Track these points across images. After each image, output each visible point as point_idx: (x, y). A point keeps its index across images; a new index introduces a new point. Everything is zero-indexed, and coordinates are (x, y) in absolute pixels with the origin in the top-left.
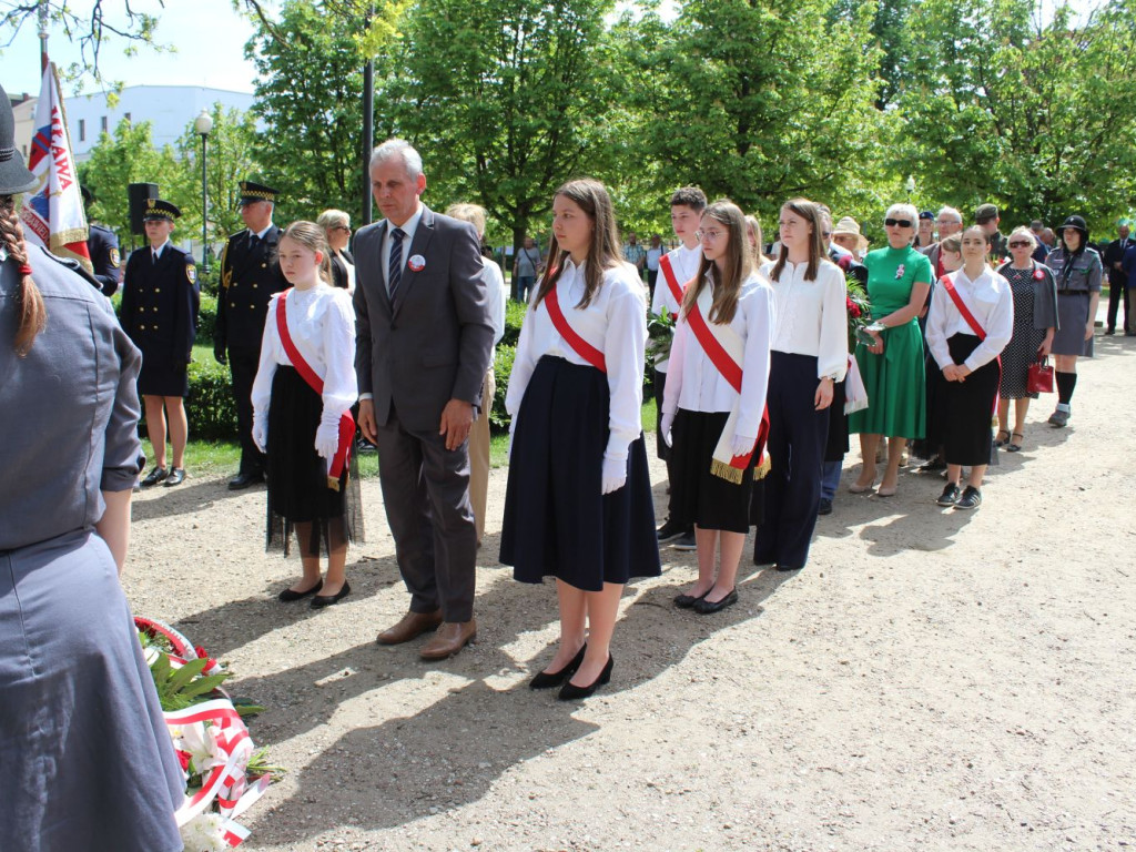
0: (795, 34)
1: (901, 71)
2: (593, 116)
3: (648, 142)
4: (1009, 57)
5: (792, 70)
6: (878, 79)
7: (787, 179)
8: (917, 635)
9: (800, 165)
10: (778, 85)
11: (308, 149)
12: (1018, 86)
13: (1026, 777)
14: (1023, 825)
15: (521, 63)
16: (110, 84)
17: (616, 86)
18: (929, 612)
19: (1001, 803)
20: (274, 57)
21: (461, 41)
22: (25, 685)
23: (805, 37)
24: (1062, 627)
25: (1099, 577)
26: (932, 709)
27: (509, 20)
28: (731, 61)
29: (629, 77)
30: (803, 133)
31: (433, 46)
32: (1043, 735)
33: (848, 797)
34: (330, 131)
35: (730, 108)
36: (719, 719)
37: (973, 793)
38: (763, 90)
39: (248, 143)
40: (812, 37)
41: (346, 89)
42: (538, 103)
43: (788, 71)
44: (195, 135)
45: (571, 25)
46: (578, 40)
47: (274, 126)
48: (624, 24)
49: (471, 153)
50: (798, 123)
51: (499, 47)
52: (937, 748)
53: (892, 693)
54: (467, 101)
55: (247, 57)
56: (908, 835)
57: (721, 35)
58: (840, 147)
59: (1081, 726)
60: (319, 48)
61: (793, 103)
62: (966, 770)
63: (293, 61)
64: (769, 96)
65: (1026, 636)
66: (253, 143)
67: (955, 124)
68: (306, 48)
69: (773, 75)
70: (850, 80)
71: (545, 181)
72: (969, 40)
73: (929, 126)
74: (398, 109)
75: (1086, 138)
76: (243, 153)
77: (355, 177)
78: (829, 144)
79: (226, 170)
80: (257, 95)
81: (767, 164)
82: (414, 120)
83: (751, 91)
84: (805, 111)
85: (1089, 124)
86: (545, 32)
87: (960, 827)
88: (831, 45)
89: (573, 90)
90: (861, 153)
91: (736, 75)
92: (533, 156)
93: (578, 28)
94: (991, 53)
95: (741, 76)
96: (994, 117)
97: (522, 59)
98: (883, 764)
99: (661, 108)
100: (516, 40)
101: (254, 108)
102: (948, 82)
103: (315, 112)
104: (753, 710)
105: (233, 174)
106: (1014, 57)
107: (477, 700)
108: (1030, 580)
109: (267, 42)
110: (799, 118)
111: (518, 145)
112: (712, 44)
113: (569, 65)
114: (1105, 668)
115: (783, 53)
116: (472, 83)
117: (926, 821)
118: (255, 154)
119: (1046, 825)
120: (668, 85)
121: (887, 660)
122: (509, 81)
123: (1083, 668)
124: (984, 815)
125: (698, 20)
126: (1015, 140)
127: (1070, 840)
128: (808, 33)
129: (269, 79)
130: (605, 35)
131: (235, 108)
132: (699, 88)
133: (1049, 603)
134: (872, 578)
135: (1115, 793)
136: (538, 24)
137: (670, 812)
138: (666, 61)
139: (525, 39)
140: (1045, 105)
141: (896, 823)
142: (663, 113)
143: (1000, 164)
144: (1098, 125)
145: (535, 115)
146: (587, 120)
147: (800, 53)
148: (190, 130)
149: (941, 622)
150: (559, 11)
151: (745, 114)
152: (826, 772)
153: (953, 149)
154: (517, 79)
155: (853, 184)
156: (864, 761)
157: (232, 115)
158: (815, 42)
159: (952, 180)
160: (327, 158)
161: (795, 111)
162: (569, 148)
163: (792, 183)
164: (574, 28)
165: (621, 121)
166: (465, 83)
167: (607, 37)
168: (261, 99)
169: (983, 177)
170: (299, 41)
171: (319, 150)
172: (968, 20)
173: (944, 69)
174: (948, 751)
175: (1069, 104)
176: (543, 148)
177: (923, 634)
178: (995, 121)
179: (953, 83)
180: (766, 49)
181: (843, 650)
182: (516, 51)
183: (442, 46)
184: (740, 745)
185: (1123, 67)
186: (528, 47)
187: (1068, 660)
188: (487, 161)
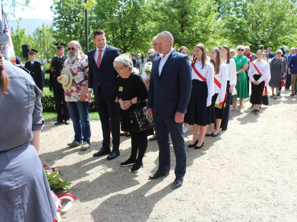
0: (195, 1)
1: (222, 10)
2: (143, 24)
3: (158, 30)
4: (251, 6)
6: (217, 13)
7: (194, 39)
9: (198, 35)
10: (191, 15)
11: (68, 34)
12: (254, 14)
13: (273, 192)
14: (274, 205)
15: (124, 11)
16: (18, 18)
17: (149, 16)
18: (242, 151)
19: (268, 199)
20: (58, 10)
21: (108, 5)
22: (13, 190)
23: (198, 2)
24: (276, 153)
25: (284, 140)
26: (246, 176)
28: (179, 9)
29: (152, 13)
30: (198, 27)
31: (100, 6)
32: (276, 181)
33: (228, 200)
34: (73, 30)
35: (179, 21)
36: (192, 181)
37: (260, 197)
38: (187, 16)
41: (77, 18)
42: (128, 21)
43: (194, 11)
44: (38, 31)
46: (138, 4)
47: (58, 28)
49: (111, 34)
50: (197, 25)
51: (117, 6)
52: (249, 186)
53: (236, 172)
54: (109, 21)
55: (51, 10)
56: (245, 209)
58: (208, 30)
59: (285, 179)
60: (70, 8)
61: (195, 19)
62: (258, 191)
63: (63, 11)
64: (189, 18)
65: (268, 156)
66: (53, 33)
67: (238, 24)
68: (66, 8)
69: (190, 12)
70: (210, 13)
71: (131, 41)
72: (240, 2)
73: (231, 24)
74: (91, 23)
75: (271, 27)
76: (50, 36)
78: (205, 30)
79: (46, 41)
80: (54, 21)
81: (189, 35)
82: (96, 26)
83: (184, 16)
84: (198, 21)
85: (272, 23)
86: (130, 2)
87: (258, 206)
88: (205, 4)
89: (137, 17)
90: (213, 32)
91: (180, 12)
92: (127, 35)
94: (246, 5)
95: (182, 13)
98: (236, 191)
99: (161, 22)
100: (122, 4)
101: (53, 24)
102: (235, 13)
103: (69, 25)
104: (201, 178)
105: (48, 42)
106: (253, 6)
107: (128, 179)
108: (267, 141)
109: (56, 6)
110: (197, 23)
111: (123, 32)
112: (174, 4)
113: (136, 11)
114: (289, 163)
115: (192, 6)
116: (111, 16)
117: (249, 205)
118: (54, 36)
119: (280, 205)
120: (162, 15)
121: (233, 163)
122: (120, 15)
123: (283, 163)
124: (264, 203)
126: (252, 28)
127: (286, 208)
129: (58, 15)
130: (145, 3)
131: (48, 24)
132: (171, 16)
133: (272, 147)
134: (226, 142)
135: (296, 195)
137: (183, 206)
138: (162, 9)
139: (124, 4)
140: (260, 18)
141: (241, 206)
143: (249, 34)
144: (274, 23)
145: (127, 24)
146: (141, 25)
147: (197, 6)
148: (36, 30)
149: (246, 153)
151: (183, 22)
152: (222, 193)
153: (237, 30)
154: (122, 15)
155: (211, 40)
156: (231, 190)
157: (47, 26)
158: (200, 3)
159: (237, 38)
161: (196, 21)
162: (137, 32)
164: (137, 1)
165: (150, 25)
166: (109, 16)
168: (55, 22)
169: (245, 37)
170: (64, 6)
171: (71, 35)
173: (234, 10)
174: (252, 186)
175: (267, 18)
176: (130, 33)
177: (241, 156)
178: (247, 23)
179: (237, 13)
180: (188, 6)
181: (222, 161)
182: (122, 7)
183: (103, 6)
184: (198, 187)
185: (280, 8)
186: (125, 6)
187: (279, 161)
188: (115, 36)
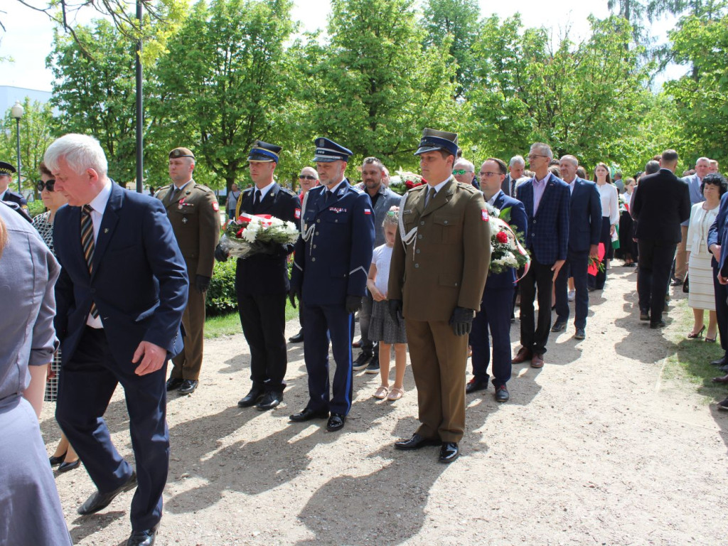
0: (403, 54)
1: (466, 77)
2: (277, 106)
3: (313, 122)
4: (535, 69)
5: (402, 76)
6: (455, 83)
7: (401, 144)
8: (518, 429)
9: (410, 136)
10: (394, 85)
11: (88, 128)
12: (541, 87)
13: (600, 514)
15: (230, 72)
17: (292, 87)
18: (524, 414)
19: (588, 531)
20: (65, 67)
21: (191, 57)
23: (410, 56)
24: (604, 418)
25: (620, 386)
26: (535, 476)
27: (222, 44)
28: (365, 71)
29: (299, 81)
30: (410, 116)
31: (172, 60)
32: (605, 486)
33: (495, 536)
34: (103, 116)
35: (365, 101)
36: (404, 492)
37: (570, 527)
38: (385, 89)
39: (48, 123)
40: (414, 56)
41: (114, 88)
42: (241, 98)
43: (400, 77)
44: (11, 118)
45: (261, 47)
46: (267, 57)
47: (65, 112)
48: (296, 47)
49: (198, 130)
50: (407, 110)
51: (215, 62)
52: (543, 500)
53: (510, 467)
54: (194, 98)
55: (47, 66)
57: (358, 54)
58: (434, 124)
59: (626, 480)
60: (95, 61)
61: (404, 97)
62: (563, 513)
63: (78, 69)
64: (389, 93)
65: (583, 425)
66: (51, 124)
67: (504, 110)
68: (87, 61)
69: (390, 79)
70: (438, 83)
71: (246, 147)
72: (510, 59)
73: (489, 111)
74: (149, 102)
75: (582, 118)
76: (44, 130)
77: (121, 146)
78: (427, 123)
79: (32, 142)
80: (54, 93)
81: (389, 136)
82: (160, 109)
83: (378, 90)
84: (412, 102)
85: (583, 110)
86: (245, 52)
88: (426, 61)
89: (263, 89)
91: (367, 80)
92: (238, 132)
93: (265, 49)
94: (524, 66)
95: (371, 80)
96: (527, 105)
97: (230, 69)
98: (512, 513)
99: (321, 101)
100: (226, 57)
101: (52, 100)
102: (499, 84)
103: (93, 104)
104: (425, 484)
105: (36, 145)
106: (539, 69)
108: (580, 390)
109: (60, 57)
110: (408, 106)
111: (229, 125)
112: (352, 60)
113: (261, 73)
114: (633, 442)
115: (396, 66)
116: (198, 84)
118: (52, 131)
119: (617, 543)
120: (324, 86)
121: (502, 446)
122: (222, 84)
123: (621, 443)
124: (580, 540)
125: (343, 45)
126: (539, 119)
128: (412, 53)
129: (61, 82)
130: (283, 54)
131: (38, 101)
132: (345, 88)
133: (594, 404)
135: (653, 519)
136: (240, 47)
138: (324, 71)
139: (231, 56)
140: (557, 98)
142: (323, 104)
143: (532, 133)
144: (588, 110)
145: (239, 106)
146: (273, 109)
147: (407, 66)
148: (8, 115)
149: (532, 420)
150: (254, 39)
151: (374, 104)
152: (478, 521)
153: (503, 125)
154: (227, 82)
156: (500, 512)
157: (36, 105)
158: (416, 59)
159: (503, 144)
160: (101, 134)
161: (405, 102)
162: (263, 126)
163: (404, 147)
164: (263, 50)
165: (295, 108)
166: (192, 85)
167: (285, 56)
168: (57, 95)
169: (522, 142)
170: (82, 56)
171: (97, 128)
172: (509, 46)
173: (496, 76)
174: (550, 501)
175: (572, 98)
176: (245, 127)
177: (521, 428)
178: (528, 108)
179: (502, 85)
180: (386, 64)
181: (475, 442)
182: (226, 65)
183: (178, 61)
184: (420, 507)
185: (600, 76)
186: (234, 62)
187: (611, 438)
188: (208, 135)
